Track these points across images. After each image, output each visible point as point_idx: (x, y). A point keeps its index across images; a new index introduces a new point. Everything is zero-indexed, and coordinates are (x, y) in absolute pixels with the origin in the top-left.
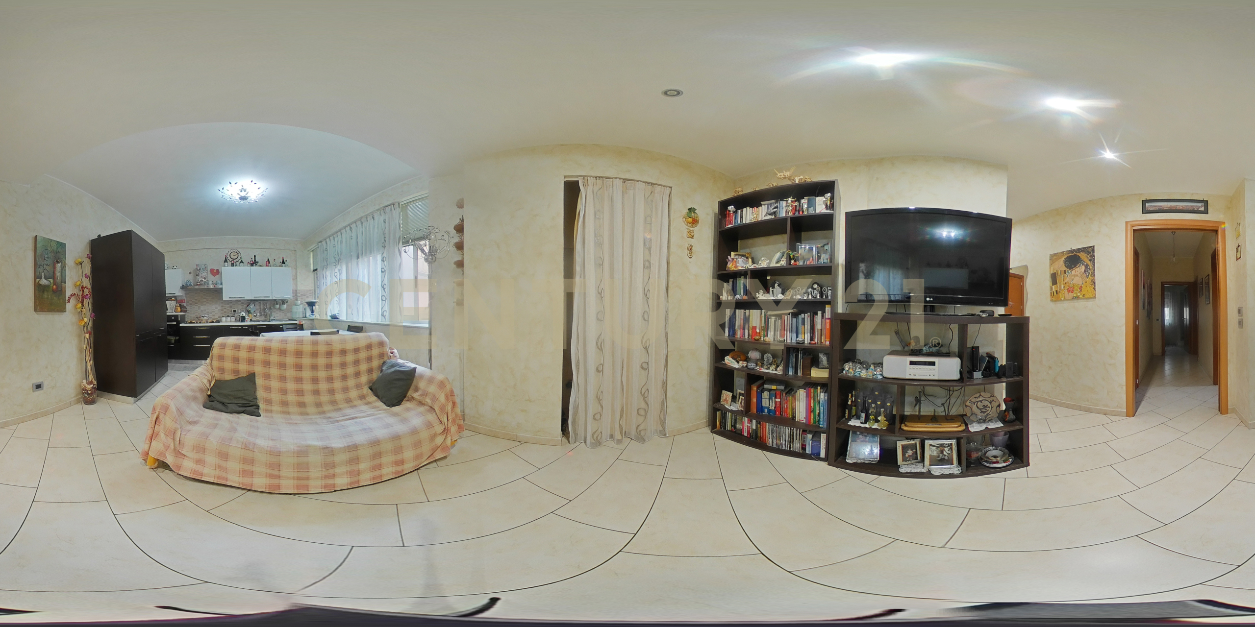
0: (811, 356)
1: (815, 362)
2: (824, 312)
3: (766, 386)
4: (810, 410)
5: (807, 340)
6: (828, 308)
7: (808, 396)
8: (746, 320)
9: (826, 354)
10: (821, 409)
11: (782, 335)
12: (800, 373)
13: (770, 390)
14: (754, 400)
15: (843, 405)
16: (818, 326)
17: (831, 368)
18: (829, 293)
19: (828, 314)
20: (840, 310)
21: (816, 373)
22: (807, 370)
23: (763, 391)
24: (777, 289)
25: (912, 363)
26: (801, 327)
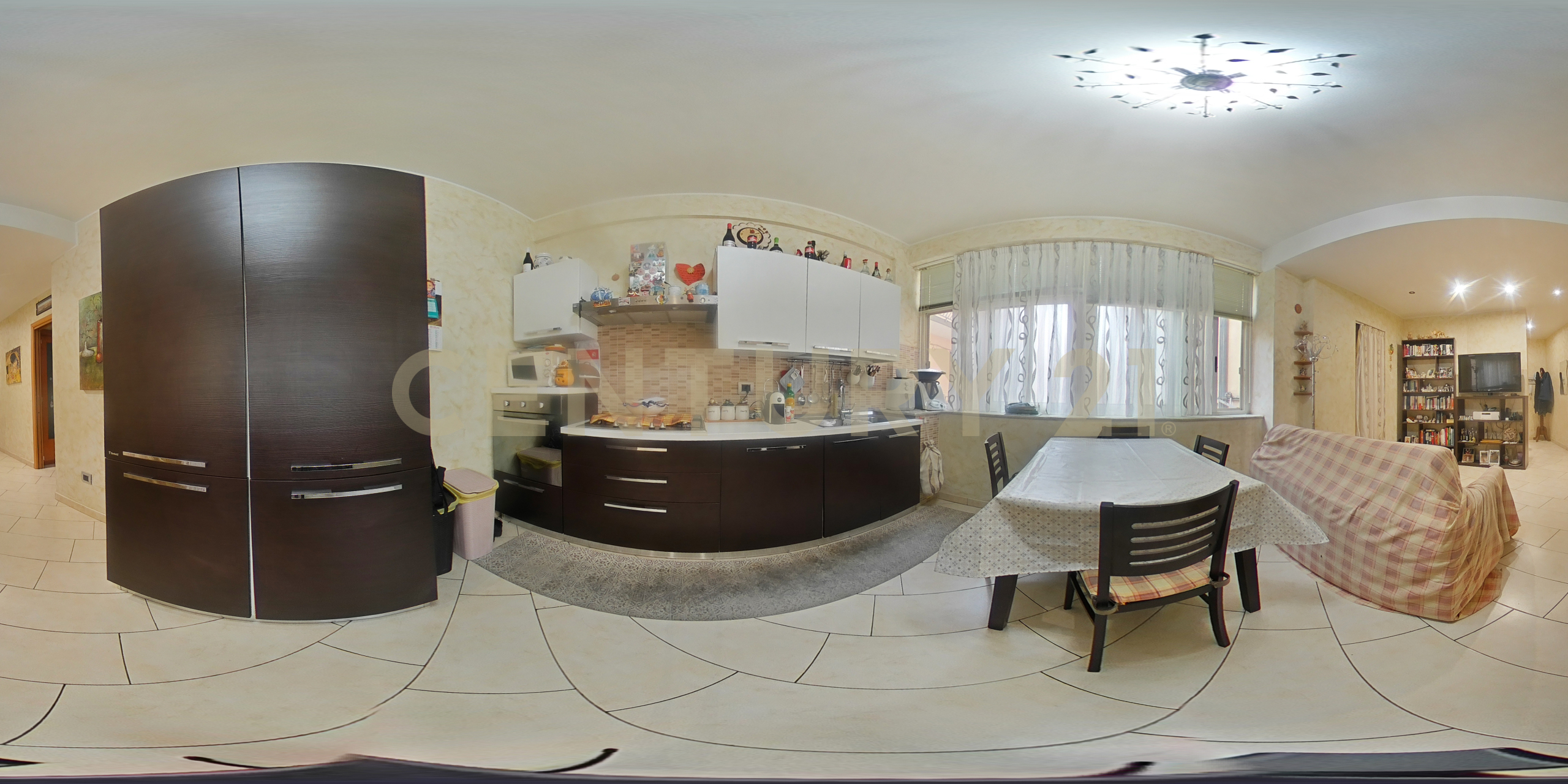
0: (1445, 414)
1: (1448, 417)
2: (1451, 396)
3: (1427, 430)
4: (1447, 438)
5: (1444, 408)
6: (1452, 395)
7: (1446, 431)
8: (1416, 401)
9: (1453, 414)
10: (1451, 437)
11: (1433, 407)
12: (1442, 422)
13: (1429, 432)
14: (1422, 438)
15: (1460, 434)
16: (1449, 402)
17: (1454, 418)
18: (1453, 388)
19: (1453, 397)
20: (1457, 396)
21: (1448, 421)
22: (1445, 421)
23: (1426, 432)
24: (1430, 387)
25: (1483, 414)
26: (1441, 403)
